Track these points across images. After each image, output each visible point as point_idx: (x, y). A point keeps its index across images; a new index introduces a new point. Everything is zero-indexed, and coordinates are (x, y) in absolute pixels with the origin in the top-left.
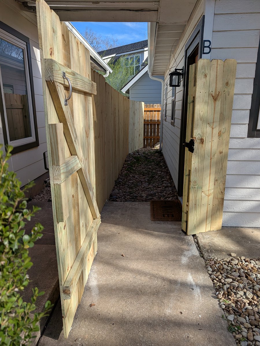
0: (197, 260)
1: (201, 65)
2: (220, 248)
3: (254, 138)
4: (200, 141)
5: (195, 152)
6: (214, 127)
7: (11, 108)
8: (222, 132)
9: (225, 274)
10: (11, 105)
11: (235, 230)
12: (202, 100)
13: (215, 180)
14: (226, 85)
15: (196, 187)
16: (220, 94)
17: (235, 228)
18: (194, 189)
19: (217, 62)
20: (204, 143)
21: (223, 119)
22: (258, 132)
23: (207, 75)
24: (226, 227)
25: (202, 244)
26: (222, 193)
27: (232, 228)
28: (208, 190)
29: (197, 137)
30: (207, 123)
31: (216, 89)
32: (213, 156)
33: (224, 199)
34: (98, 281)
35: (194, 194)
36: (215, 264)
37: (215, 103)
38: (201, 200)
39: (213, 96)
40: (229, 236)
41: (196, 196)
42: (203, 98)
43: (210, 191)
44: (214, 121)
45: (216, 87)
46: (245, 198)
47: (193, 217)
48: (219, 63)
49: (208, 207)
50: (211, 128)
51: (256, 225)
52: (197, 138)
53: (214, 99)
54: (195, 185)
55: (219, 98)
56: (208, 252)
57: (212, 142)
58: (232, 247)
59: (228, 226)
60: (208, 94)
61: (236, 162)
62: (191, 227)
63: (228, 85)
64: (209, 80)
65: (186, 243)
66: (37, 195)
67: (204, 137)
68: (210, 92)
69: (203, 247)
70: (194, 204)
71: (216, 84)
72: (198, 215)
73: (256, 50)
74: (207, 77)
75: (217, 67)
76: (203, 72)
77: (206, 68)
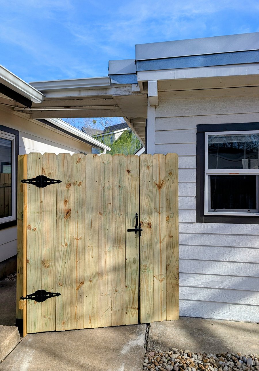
0: (138, 351)
1: (143, 159)
2: (168, 340)
3: (203, 223)
4: (147, 225)
5: (142, 236)
6: (161, 212)
7: (4, 187)
8: (170, 217)
9: (159, 367)
10: (5, 184)
11: (194, 321)
12: (146, 188)
13: (166, 264)
14: (170, 175)
15: (146, 270)
16: (164, 182)
17: (195, 318)
18: (145, 273)
19: (159, 156)
20: (151, 227)
21: (170, 204)
22: (206, 217)
23: (150, 167)
24: (186, 317)
25: (151, 334)
26: (176, 278)
27: (191, 318)
28: (161, 275)
29: (144, 221)
30: (154, 209)
31: (159, 178)
32: (163, 240)
33: (180, 285)
34: (31, 364)
35: (145, 279)
36: (155, 355)
37: (160, 191)
38: (153, 285)
39: (157, 185)
40: (185, 327)
41: (147, 281)
42: (147, 186)
43: (162, 275)
44: (161, 207)
45: (160, 177)
46: (201, 285)
47: (145, 302)
48: (160, 157)
49: (161, 293)
50: (158, 213)
51: (217, 316)
52: (144, 223)
53: (158, 187)
54: (146, 269)
55: (163, 186)
56: (153, 343)
57: (160, 226)
58: (181, 340)
59: (187, 316)
60: (152, 183)
61: (188, 246)
62: (144, 314)
63: (171, 175)
64: (152, 171)
65: (136, 332)
66: (11, 275)
67: (152, 222)
68: (154, 181)
69: (151, 337)
70: (145, 289)
71: (159, 174)
72: (151, 302)
73: (195, 145)
74: (150, 168)
75: (159, 160)
76: (145, 164)
77: (148, 161)
